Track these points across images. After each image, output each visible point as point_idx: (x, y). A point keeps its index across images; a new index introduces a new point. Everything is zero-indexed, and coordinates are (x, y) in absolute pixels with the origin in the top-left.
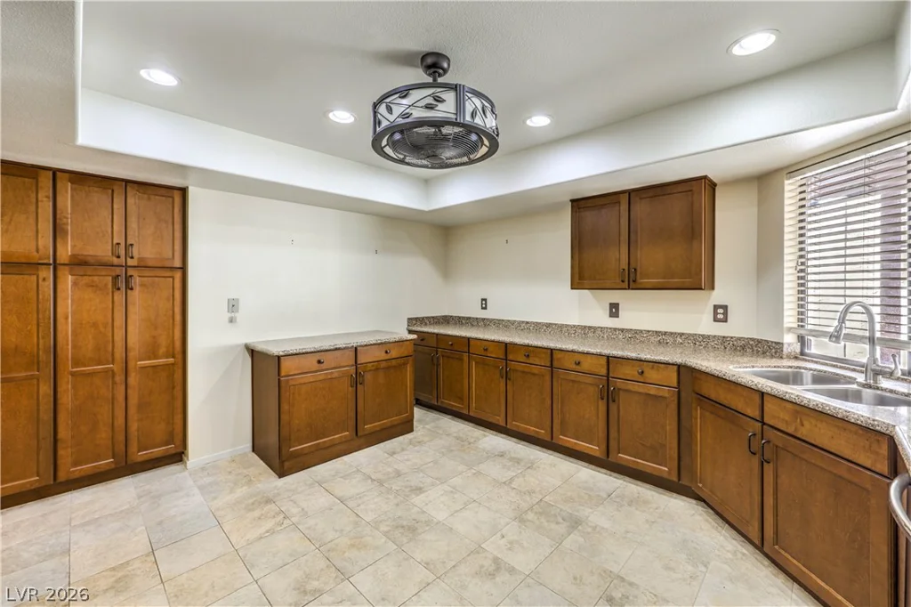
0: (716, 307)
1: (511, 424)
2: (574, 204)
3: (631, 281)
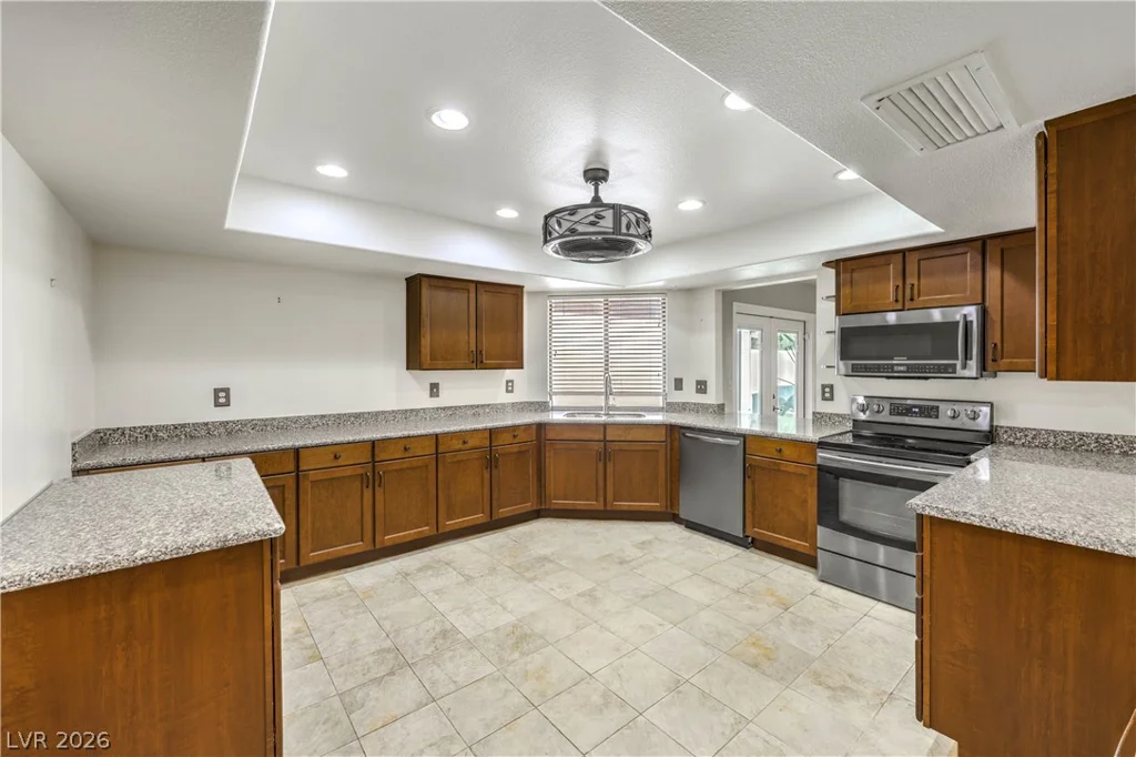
0: (507, 382)
1: (383, 541)
2: (424, 279)
3: (478, 361)
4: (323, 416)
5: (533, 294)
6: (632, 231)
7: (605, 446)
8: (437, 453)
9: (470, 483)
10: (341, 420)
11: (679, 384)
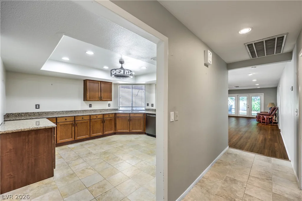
0: (109, 104)
1: (77, 138)
2: (87, 80)
3: (101, 99)
4: (63, 111)
5: (115, 84)
6: (127, 74)
7: (130, 118)
8: (90, 119)
9: (98, 126)
10: (67, 112)
11: (148, 105)
